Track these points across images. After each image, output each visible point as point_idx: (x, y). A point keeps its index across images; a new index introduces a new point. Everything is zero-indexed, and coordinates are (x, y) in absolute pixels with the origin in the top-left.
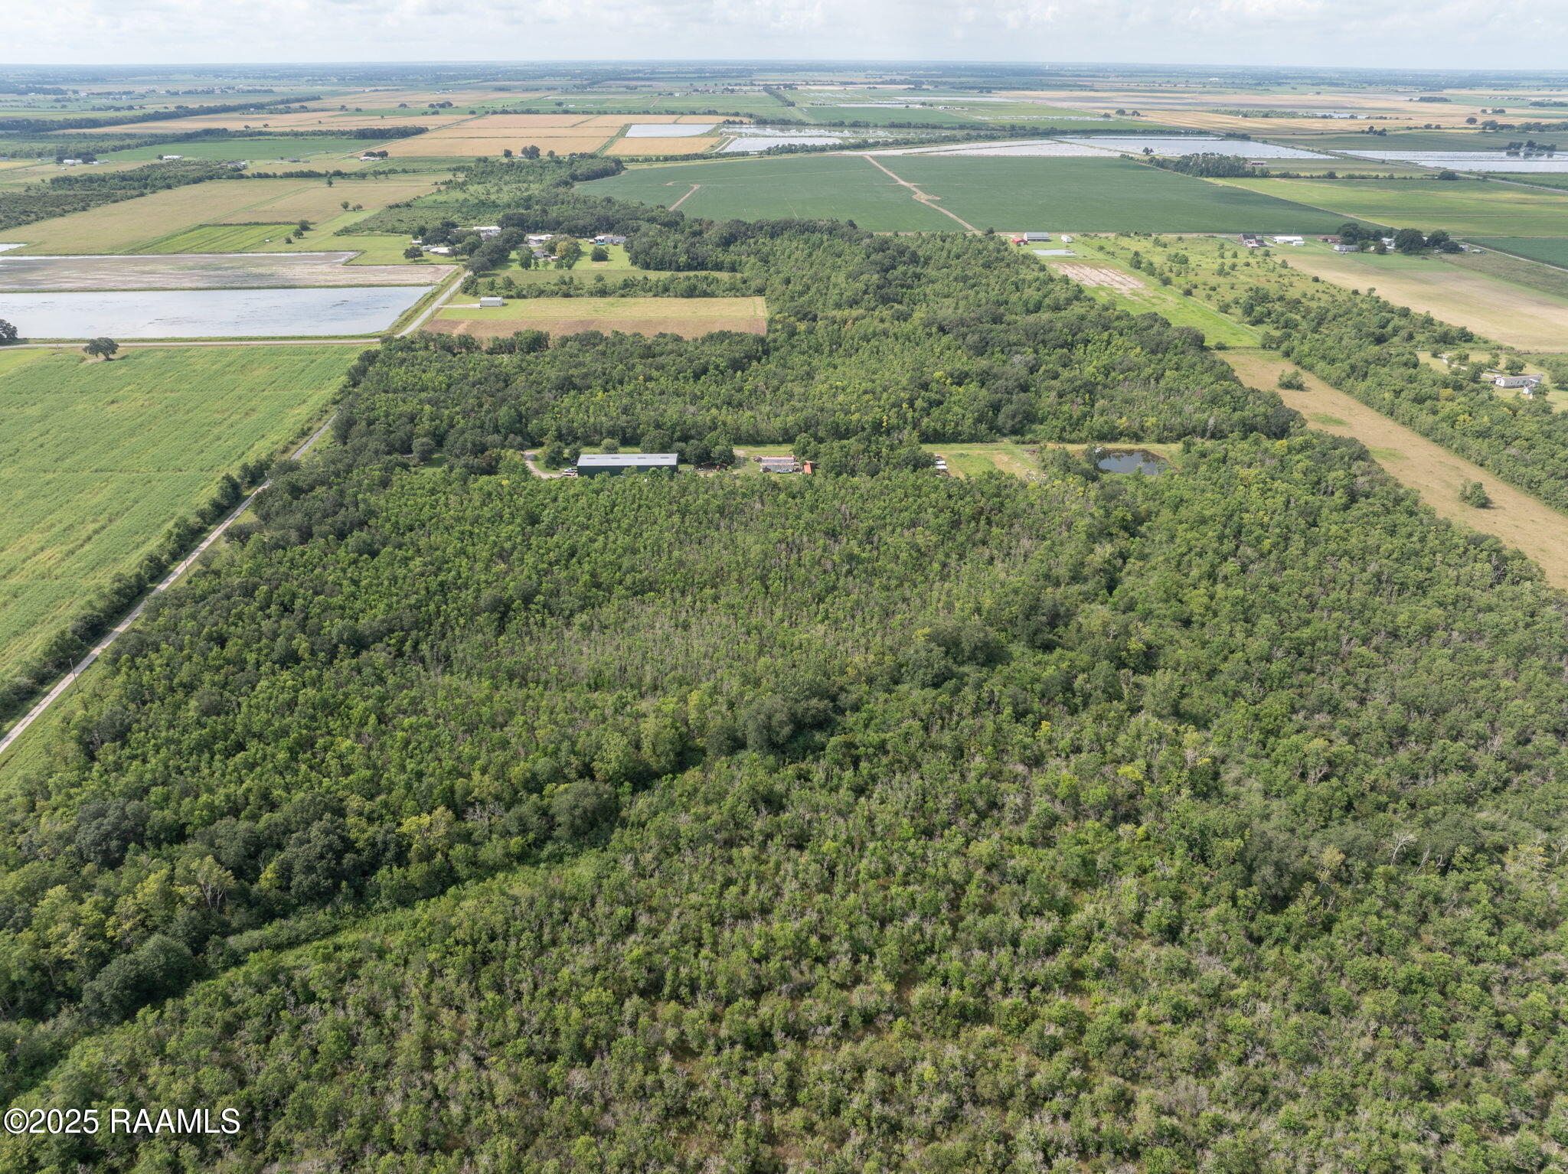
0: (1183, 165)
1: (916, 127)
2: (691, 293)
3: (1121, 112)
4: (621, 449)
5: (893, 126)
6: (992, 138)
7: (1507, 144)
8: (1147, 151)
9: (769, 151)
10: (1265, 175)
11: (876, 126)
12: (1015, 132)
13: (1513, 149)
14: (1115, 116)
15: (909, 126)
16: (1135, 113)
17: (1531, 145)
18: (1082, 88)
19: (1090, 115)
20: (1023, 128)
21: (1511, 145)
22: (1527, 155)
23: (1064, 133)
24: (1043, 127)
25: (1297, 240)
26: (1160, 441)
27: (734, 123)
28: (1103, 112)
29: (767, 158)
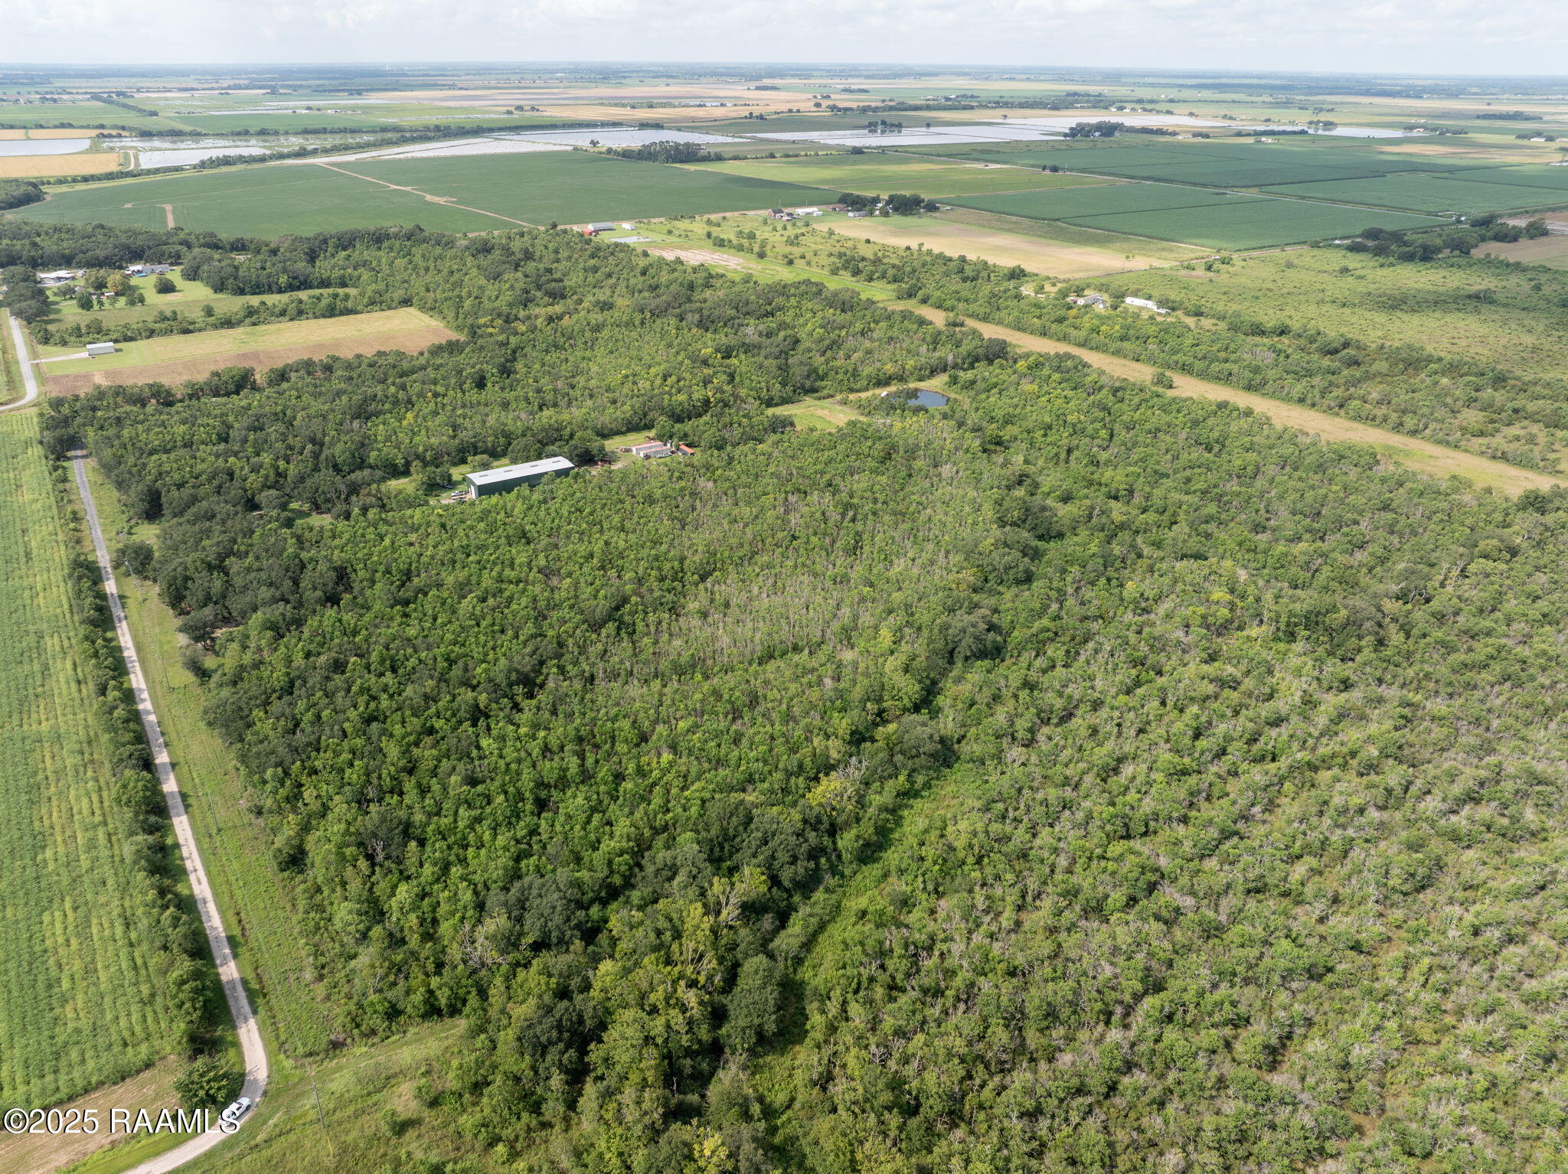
0: (646, 155)
1: (333, 132)
2: (331, 312)
3: (520, 108)
4: (495, 463)
5: (306, 132)
6: (428, 139)
7: (866, 123)
8: (594, 143)
9: (203, 165)
10: (719, 158)
11: (287, 133)
12: (444, 132)
13: (871, 127)
14: (517, 115)
15: (324, 131)
16: (533, 109)
17: (884, 123)
18: (452, 87)
19: (494, 112)
20: (447, 128)
21: (870, 125)
22: (883, 132)
23: (491, 130)
24: (468, 126)
25: (814, 210)
26: (920, 380)
27: (110, 136)
28: (505, 109)
29: (206, 172)
